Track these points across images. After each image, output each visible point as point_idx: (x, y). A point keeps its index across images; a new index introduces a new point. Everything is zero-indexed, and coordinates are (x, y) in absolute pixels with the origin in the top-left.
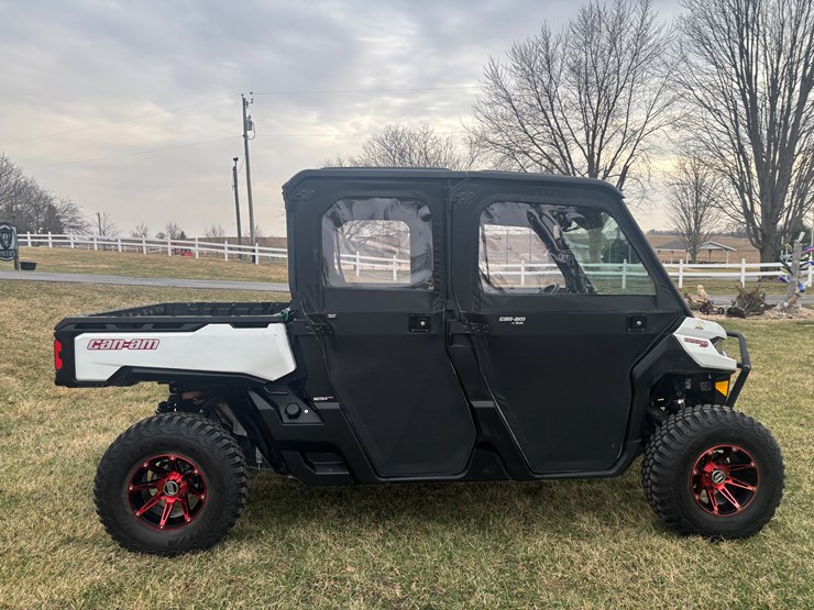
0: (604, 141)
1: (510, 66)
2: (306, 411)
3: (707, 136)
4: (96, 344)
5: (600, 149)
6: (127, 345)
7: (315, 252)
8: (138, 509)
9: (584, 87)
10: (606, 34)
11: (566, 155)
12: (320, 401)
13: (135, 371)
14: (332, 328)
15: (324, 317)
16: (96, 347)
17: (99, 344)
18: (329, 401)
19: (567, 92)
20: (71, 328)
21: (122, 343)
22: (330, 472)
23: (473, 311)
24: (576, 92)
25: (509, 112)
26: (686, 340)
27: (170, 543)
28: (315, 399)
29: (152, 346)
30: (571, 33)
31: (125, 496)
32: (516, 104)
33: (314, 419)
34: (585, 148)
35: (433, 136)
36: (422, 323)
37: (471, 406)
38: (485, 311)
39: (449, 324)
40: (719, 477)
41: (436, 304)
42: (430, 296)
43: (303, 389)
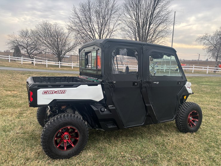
0: (104, 32)
1: (79, 8)
2: (106, 110)
3: (129, 34)
4: (45, 92)
5: (103, 34)
6: (56, 92)
8: (58, 145)
9: (98, 17)
10: (105, 4)
11: (94, 35)
12: (110, 107)
13: (57, 101)
14: (114, 86)
15: (112, 83)
16: (45, 93)
17: (46, 92)
18: (112, 106)
19: (94, 18)
20: (36, 87)
21: (54, 91)
22: (111, 127)
24: (96, 18)
25: (78, 21)
26: (187, 87)
27: (68, 154)
28: (109, 106)
29: (64, 92)
30: (96, 2)
31: (54, 141)
32: (80, 19)
33: (109, 112)
34: (98, 34)
35: (58, 25)
36: (136, 84)
37: (145, 105)
38: (150, 81)
39: (142, 84)
40: (191, 118)
41: (139, 78)
42: (138, 76)
43: (106, 103)
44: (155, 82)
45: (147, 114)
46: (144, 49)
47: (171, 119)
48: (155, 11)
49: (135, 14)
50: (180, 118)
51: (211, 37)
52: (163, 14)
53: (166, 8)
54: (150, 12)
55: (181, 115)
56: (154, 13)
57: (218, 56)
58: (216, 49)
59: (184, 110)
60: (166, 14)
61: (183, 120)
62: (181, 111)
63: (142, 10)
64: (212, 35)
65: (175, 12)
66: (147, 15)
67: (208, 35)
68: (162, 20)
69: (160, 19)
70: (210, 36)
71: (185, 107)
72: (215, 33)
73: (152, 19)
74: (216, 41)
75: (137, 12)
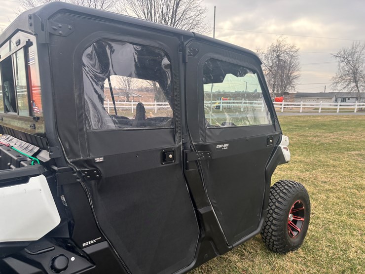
2: (73, 259)
7: (76, 95)
12: (89, 245)
14: (99, 172)
15: (90, 163)
18: (98, 242)
23: (201, 142)
26: (284, 148)
28: (84, 245)
33: (85, 265)
36: (171, 156)
37: (197, 212)
38: (208, 142)
39: (186, 154)
40: (291, 217)
41: (177, 139)
42: (173, 133)
43: (71, 238)
44: (220, 146)
45: (203, 236)
46: (188, 51)
47: (256, 230)
48: (178, 9)
49: (146, 12)
50: (272, 223)
51: (264, 55)
52: (192, 14)
53: (196, 5)
54: (171, 11)
55: (274, 215)
56: (178, 12)
57: (275, 85)
58: (272, 73)
59: (279, 202)
60: (197, 14)
61: (280, 226)
62: (274, 207)
63: (157, 5)
64: (266, 52)
65: (215, 7)
66: (167, 15)
67: (261, 51)
68: (190, 26)
69: (188, 23)
70: (263, 53)
71: (281, 194)
72: (270, 48)
73: (175, 23)
74: (272, 61)
75: (148, 9)
